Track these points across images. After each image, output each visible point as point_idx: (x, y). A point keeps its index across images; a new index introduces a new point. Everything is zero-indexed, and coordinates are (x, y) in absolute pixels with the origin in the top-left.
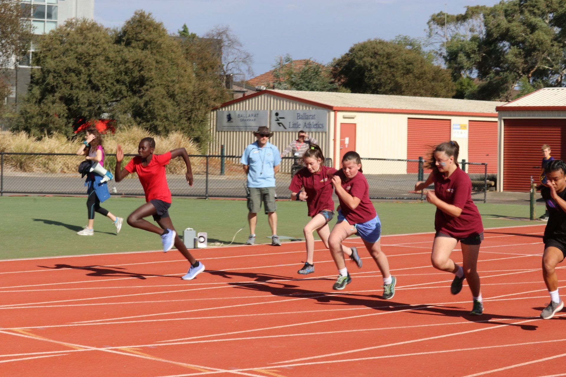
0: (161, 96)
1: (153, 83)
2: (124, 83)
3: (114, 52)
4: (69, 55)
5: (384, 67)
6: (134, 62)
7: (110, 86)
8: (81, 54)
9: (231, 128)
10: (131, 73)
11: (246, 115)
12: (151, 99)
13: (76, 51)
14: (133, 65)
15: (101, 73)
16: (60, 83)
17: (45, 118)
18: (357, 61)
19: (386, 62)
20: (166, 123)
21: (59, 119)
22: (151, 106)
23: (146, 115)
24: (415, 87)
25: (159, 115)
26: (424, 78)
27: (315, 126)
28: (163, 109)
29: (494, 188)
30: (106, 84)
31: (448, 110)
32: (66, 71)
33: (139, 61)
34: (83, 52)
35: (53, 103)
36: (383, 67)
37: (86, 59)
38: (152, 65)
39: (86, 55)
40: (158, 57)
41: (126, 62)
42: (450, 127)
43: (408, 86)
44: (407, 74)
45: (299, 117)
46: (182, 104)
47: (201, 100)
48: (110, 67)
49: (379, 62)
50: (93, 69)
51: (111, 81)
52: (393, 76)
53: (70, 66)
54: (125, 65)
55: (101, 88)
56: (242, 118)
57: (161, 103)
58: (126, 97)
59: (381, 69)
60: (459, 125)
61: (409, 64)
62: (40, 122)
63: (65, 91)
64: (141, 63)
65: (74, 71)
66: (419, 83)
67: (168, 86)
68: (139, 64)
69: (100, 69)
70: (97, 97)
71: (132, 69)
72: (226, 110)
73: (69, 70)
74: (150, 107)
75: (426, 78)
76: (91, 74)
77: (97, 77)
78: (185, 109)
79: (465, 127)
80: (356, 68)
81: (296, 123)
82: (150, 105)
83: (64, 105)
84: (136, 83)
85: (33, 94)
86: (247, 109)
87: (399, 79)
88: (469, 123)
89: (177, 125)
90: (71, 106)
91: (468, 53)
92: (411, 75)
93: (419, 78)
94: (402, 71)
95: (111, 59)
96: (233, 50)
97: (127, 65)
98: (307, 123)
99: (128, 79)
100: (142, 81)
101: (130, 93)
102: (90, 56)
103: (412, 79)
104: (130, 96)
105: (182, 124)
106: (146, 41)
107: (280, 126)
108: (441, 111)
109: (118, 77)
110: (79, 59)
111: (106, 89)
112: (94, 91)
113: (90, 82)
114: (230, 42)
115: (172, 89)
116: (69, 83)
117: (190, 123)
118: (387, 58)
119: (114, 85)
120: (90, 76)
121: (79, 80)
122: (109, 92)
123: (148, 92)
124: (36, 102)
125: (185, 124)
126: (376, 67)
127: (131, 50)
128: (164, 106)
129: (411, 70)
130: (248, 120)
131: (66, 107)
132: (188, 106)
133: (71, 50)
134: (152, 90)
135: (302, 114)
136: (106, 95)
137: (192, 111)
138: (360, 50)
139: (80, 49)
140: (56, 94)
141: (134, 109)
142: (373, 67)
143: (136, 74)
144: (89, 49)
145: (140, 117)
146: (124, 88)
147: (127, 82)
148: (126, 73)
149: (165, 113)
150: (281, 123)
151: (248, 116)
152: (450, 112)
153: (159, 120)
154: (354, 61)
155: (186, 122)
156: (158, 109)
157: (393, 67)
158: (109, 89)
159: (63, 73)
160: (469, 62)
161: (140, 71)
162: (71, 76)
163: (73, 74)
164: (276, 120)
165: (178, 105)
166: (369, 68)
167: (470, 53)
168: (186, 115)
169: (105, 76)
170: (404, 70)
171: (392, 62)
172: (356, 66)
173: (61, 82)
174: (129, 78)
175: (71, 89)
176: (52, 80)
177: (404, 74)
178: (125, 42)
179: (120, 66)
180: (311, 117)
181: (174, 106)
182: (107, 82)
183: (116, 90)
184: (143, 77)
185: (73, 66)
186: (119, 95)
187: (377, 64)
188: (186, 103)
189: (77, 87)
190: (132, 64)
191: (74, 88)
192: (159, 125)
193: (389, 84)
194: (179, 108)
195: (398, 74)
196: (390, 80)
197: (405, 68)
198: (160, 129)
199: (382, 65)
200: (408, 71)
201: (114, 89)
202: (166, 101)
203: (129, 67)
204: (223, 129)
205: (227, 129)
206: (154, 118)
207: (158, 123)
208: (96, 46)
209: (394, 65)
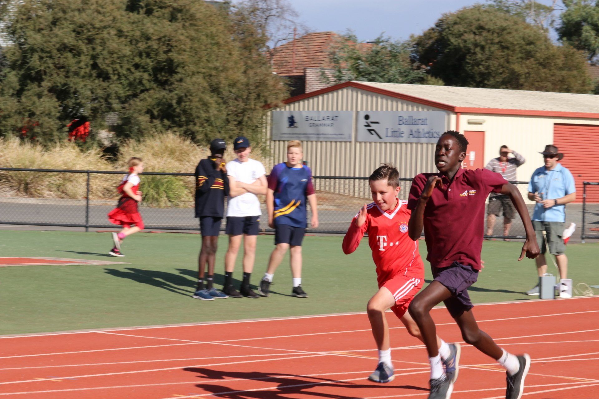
0: (202, 90)
1: (186, 70)
2: (145, 70)
3: (129, 23)
4: (63, 26)
5: (494, 48)
6: (159, 39)
7: (125, 72)
8: (81, 26)
9: (295, 135)
10: (156, 55)
11: (319, 117)
12: (187, 94)
13: (73, 21)
14: (159, 44)
15: (112, 54)
16: (49, 67)
17: (27, 119)
18: (453, 40)
19: (497, 40)
20: (209, 129)
21: (50, 120)
22: (187, 103)
23: (179, 116)
24: (538, 79)
25: (198, 117)
26: (552, 64)
27: (427, 135)
28: (204, 108)
30: (120, 70)
32: (58, 50)
33: (167, 38)
34: (86, 23)
35: (39, 96)
36: (492, 49)
37: (90, 33)
38: (185, 44)
39: (89, 26)
40: (193, 33)
41: (148, 39)
44: (527, 59)
45: (401, 121)
46: (231, 102)
47: (258, 96)
48: (126, 45)
49: (486, 40)
50: (101, 48)
51: (126, 66)
52: (508, 62)
53: (66, 41)
54: (147, 44)
55: (112, 76)
56: (312, 122)
57: (201, 100)
58: (147, 90)
59: (490, 50)
61: (530, 44)
62: (20, 125)
63: (59, 79)
64: (169, 41)
65: (71, 51)
66: (543, 72)
67: (211, 76)
69: (111, 47)
70: (105, 89)
71: (157, 49)
72: (287, 110)
73: (64, 48)
74: (185, 106)
75: (555, 65)
76: (98, 54)
77: (106, 59)
78: (235, 109)
80: (450, 49)
81: (396, 129)
82: (185, 102)
83: (55, 100)
85: (9, 82)
86: (320, 109)
87: (517, 67)
89: (222, 132)
90: (65, 102)
92: (532, 59)
93: (544, 64)
94: (520, 55)
95: (126, 34)
96: (283, 22)
97: (150, 43)
98: (414, 131)
99: (151, 64)
100: (170, 67)
101: (154, 85)
102: (94, 28)
103: (534, 66)
104: (154, 89)
105: (230, 130)
106: (174, 9)
107: (372, 134)
109: (137, 60)
110: (78, 33)
111: (119, 79)
112: (101, 79)
113: (95, 66)
114: (279, 10)
115: (215, 80)
116: (63, 67)
117: (241, 129)
118: (498, 35)
119: (131, 72)
120: (94, 57)
121: (79, 62)
122: (124, 83)
123: (184, 84)
124: (14, 94)
125: (234, 130)
126: (483, 48)
127: (154, 21)
128: (205, 104)
129: (533, 53)
130: (321, 125)
131: (57, 104)
132: (238, 105)
133: (65, 19)
134: (187, 80)
135: (406, 117)
136: (120, 86)
137: (244, 111)
138: (455, 23)
139: (79, 18)
140: (43, 84)
141: (160, 107)
142: (478, 50)
143: (163, 57)
144: (93, 19)
145: (168, 119)
146: (146, 76)
147: (149, 68)
148: (148, 55)
149: (206, 115)
150: (373, 130)
151: (321, 119)
153: (198, 124)
154: (449, 40)
155: (235, 128)
156: (197, 108)
157: (507, 48)
158: (123, 78)
159: (55, 53)
161: (167, 52)
162: (66, 58)
163: (69, 55)
164: (366, 126)
165: (225, 103)
166: (472, 51)
168: (235, 118)
169: (118, 58)
170: (522, 53)
171: (507, 41)
172: (451, 47)
173: (51, 65)
174: (152, 62)
175: (67, 77)
176: (38, 62)
177: (522, 58)
178: (145, 9)
179: (140, 45)
180: (421, 121)
181: (219, 104)
182: (121, 67)
183: (135, 79)
184: (171, 60)
185: (70, 42)
186: (139, 87)
187: (483, 43)
188: (236, 99)
189: (76, 74)
190: (157, 42)
191: (70, 74)
192: (198, 132)
194: (227, 108)
195: (515, 58)
196: (503, 67)
197: (524, 49)
198: (199, 137)
199: (491, 45)
200: (528, 55)
201: (131, 78)
202: (207, 97)
203: (152, 46)
204: (281, 137)
205: (289, 137)
206: (191, 121)
207: (197, 128)
208: (104, 14)
209: (509, 45)
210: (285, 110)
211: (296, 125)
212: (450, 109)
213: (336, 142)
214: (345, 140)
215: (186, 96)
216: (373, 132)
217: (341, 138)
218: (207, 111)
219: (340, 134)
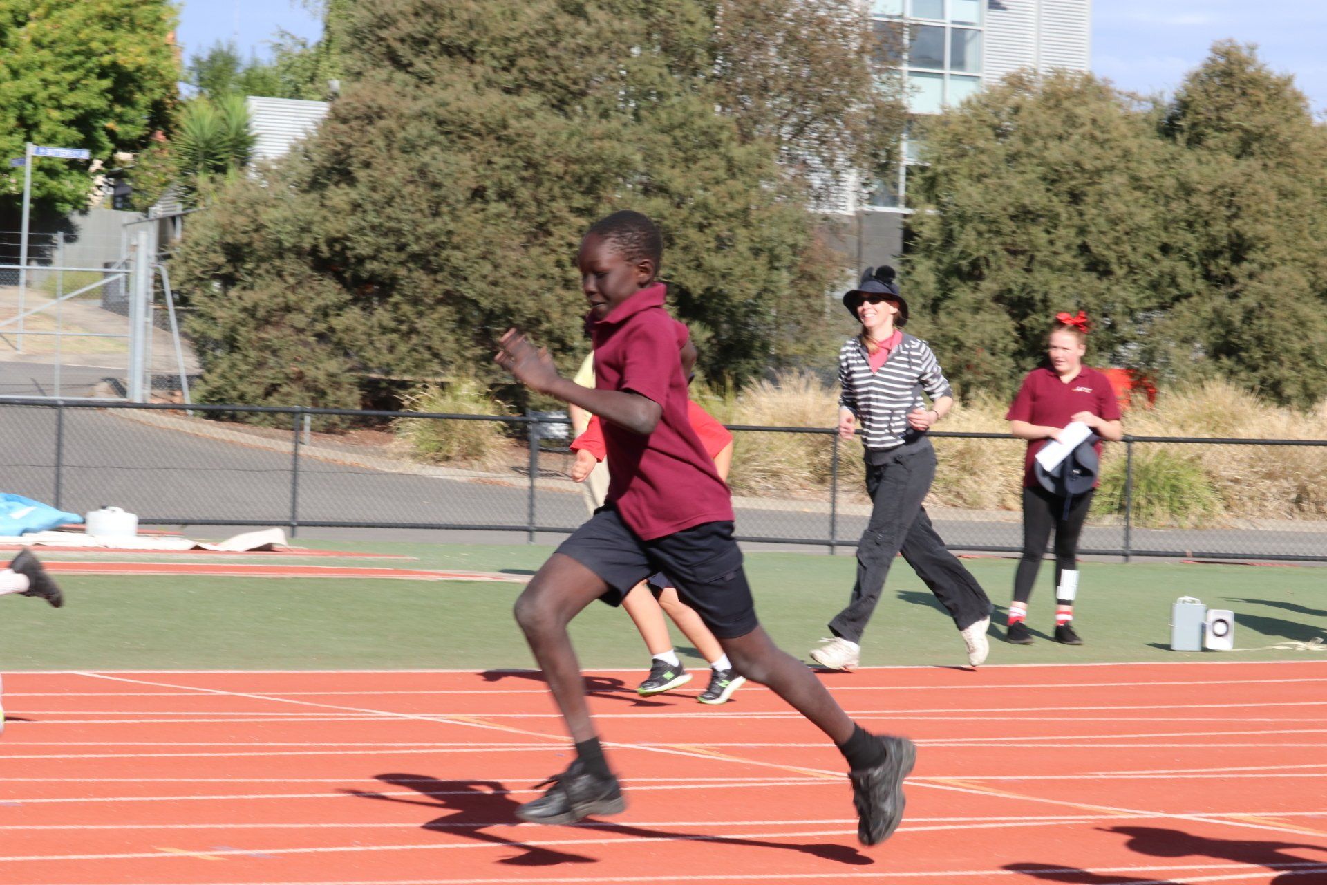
0: (1295, 295)
1: (1267, 256)
2: (1183, 255)
3: (1156, 162)
4: (1023, 169)
6: (1212, 193)
7: (1142, 261)
8: (1058, 168)
10: (1207, 224)
12: (1264, 303)
13: (1044, 158)
14: (1212, 201)
15: (1116, 224)
16: (995, 253)
20: (1310, 373)
21: (992, 358)
23: (1248, 348)
25: (1287, 351)
28: (1300, 332)
30: (1132, 257)
32: (1013, 217)
33: (1226, 190)
34: (1065, 162)
35: (977, 310)
37: (1073, 183)
38: (1267, 202)
39: (1070, 168)
40: (1284, 180)
41: (1191, 192)
48: (1144, 206)
50: (1094, 211)
51: (1144, 248)
53: (1027, 201)
54: (1187, 201)
55: (1115, 268)
57: (1294, 314)
58: (1188, 296)
63: (1011, 276)
64: (1233, 195)
65: (1038, 218)
67: (1315, 265)
68: (1230, 198)
69: (1112, 211)
70: (1103, 294)
71: (1208, 213)
73: (1024, 215)
74: (1261, 327)
76: (1088, 226)
77: (1105, 234)
82: (1259, 319)
83: (1006, 317)
84: (1216, 254)
85: (917, 283)
90: (1025, 322)
95: (1147, 183)
97: (1194, 200)
99: (1195, 244)
100: (1239, 249)
101: (1201, 284)
102: (1083, 170)
104: (1199, 293)
106: (1246, 131)
109: (1165, 237)
110: (1052, 179)
111: (1132, 271)
112: (1094, 275)
113: (1084, 249)
116: (1023, 252)
119: (1154, 260)
120: (1082, 231)
121: (1053, 242)
122: (1141, 281)
123: (1256, 283)
124: (924, 307)
127: (1203, 159)
128: (1302, 324)
131: (1012, 324)
133: (1029, 155)
134: (1266, 275)
136: (1132, 287)
139: (1055, 153)
140: (984, 285)
141: (1214, 330)
143: (1220, 229)
144: (1081, 153)
145: (1228, 356)
146: (1182, 267)
147: (1192, 253)
148: (1190, 226)
149: (1304, 344)
153: (1287, 364)
156: (1285, 331)
158: (1139, 271)
159: (1005, 223)
161: (1230, 219)
162: (1029, 233)
163: (1034, 227)
169: (1127, 233)
173: (998, 248)
174: (1198, 239)
175: (1029, 270)
176: (973, 243)
178: (1186, 135)
179: (1174, 205)
182: (1134, 249)
183: (1162, 275)
184: (1239, 235)
185: (1034, 203)
186: (1169, 290)
189: (1046, 264)
190: (1209, 198)
191: (1035, 266)
192: (1287, 380)
198: (1289, 390)
201: (1155, 271)
203: (1198, 205)
206: (1273, 359)
207: (1285, 372)
208: (1102, 144)
215: (1261, 307)
218: (1304, 337)
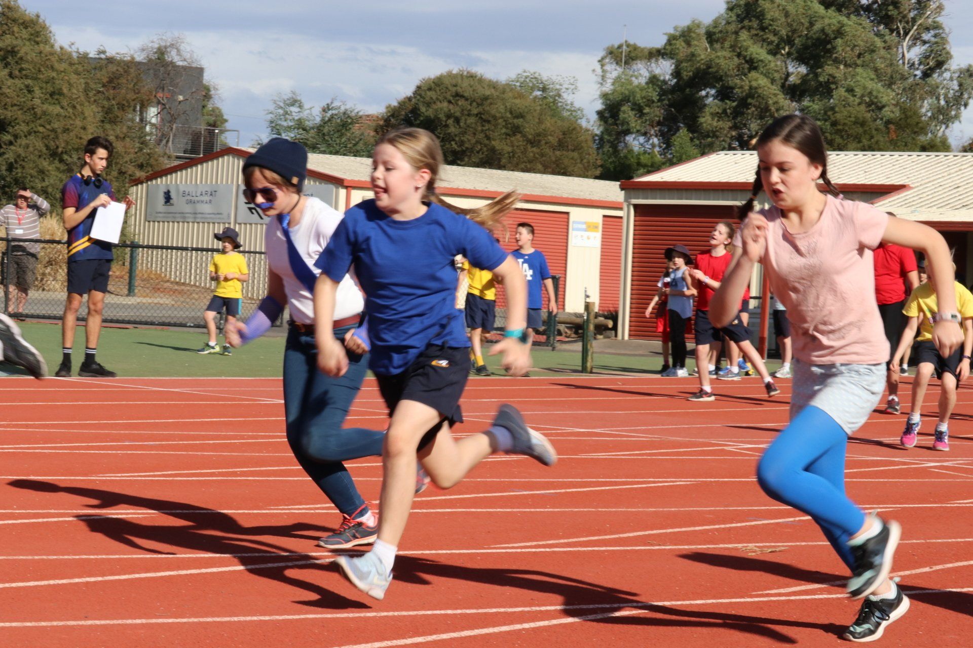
5: (471, 120)
9: (170, 215)
11: (196, 192)
18: (423, 109)
19: (475, 111)
22: (19, 170)
24: (525, 160)
26: (543, 142)
29: (613, 332)
31: (565, 195)
36: (468, 122)
42: (568, 226)
43: (514, 156)
44: (514, 134)
49: (462, 111)
52: (488, 138)
56: (189, 198)
59: (465, 123)
60: (585, 223)
61: (517, 117)
66: (532, 151)
72: (161, 183)
74: (17, 173)
75: (546, 143)
79: (596, 227)
82: (16, 168)
86: (199, 181)
87: (497, 144)
88: (603, 221)
91: (639, 105)
92: (519, 136)
93: (532, 143)
94: (504, 130)
103: (521, 143)
107: (253, 213)
108: (552, 197)
118: (478, 105)
126: (457, 120)
128: (42, 172)
129: (522, 128)
130: (198, 202)
138: (430, 89)
142: (450, 121)
150: (254, 208)
151: (198, 194)
152: (567, 198)
157: (489, 122)
160: (639, 122)
164: (246, 203)
166: (443, 123)
167: (642, 104)
170: (507, 128)
171: (488, 113)
172: (422, 119)
177: (507, 134)
181: (61, 172)
187: (458, 114)
193: (478, 152)
195: (496, 134)
196: (481, 144)
197: (510, 124)
199: (467, 117)
200: (516, 130)
202: (45, 164)
204: (156, 217)
205: (164, 217)
209: (490, 119)
210: (162, 182)
211: (171, 201)
212: (338, 182)
213: (214, 223)
214: (223, 221)
216: (254, 211)
217: (219, 218)
219: (218, 214)
